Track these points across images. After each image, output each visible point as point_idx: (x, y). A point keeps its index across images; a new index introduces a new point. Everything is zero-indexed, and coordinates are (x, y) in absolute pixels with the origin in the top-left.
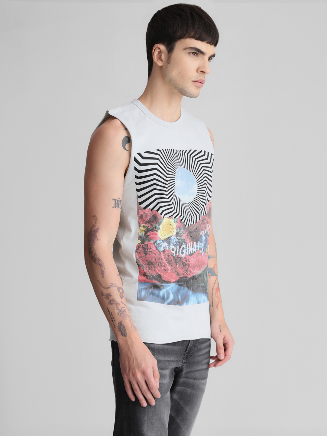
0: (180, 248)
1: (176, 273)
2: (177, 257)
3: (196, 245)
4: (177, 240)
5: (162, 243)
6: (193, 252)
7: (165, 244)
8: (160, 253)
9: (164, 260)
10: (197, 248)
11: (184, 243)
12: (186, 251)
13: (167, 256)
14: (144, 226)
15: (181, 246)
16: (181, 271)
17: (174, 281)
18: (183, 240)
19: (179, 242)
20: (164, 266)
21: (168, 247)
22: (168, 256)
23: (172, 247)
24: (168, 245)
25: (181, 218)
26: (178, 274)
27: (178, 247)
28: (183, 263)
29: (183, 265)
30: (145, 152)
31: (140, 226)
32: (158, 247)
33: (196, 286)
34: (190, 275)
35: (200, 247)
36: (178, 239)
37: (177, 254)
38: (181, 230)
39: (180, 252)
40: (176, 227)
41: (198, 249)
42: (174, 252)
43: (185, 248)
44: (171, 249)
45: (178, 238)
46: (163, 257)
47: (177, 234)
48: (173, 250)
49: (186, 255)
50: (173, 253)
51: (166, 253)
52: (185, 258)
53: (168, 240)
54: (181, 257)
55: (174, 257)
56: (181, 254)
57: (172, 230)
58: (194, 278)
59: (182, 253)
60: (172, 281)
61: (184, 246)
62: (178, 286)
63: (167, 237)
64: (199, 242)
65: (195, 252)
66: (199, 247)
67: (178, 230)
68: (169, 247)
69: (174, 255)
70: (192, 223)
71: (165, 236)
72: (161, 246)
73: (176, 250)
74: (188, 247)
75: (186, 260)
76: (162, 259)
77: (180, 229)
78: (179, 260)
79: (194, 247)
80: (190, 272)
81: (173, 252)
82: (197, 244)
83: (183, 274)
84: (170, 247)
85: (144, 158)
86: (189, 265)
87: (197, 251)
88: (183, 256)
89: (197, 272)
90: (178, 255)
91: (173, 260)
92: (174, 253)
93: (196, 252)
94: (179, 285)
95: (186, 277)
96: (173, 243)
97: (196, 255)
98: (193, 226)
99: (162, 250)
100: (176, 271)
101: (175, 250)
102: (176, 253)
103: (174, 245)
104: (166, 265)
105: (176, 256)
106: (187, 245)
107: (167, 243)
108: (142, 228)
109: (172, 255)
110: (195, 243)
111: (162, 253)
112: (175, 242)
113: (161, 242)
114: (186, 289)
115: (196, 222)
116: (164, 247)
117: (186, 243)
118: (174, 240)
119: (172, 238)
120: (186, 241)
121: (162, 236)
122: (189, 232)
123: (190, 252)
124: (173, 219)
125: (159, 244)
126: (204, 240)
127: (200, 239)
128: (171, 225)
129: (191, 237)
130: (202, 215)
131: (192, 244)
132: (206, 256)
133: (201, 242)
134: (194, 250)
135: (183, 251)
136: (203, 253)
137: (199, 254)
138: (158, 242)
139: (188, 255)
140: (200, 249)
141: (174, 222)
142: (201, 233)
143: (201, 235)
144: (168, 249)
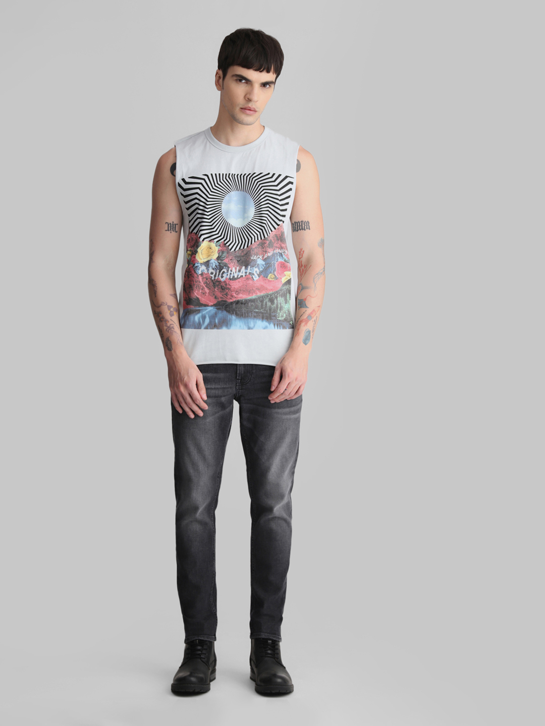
0: (220, 272)
1: (214, 296)
4: (217, 264)
6: (239, 277)
7: (203, 268)
8: (198, 276)
9: (202, 283)
10: (246, 273)
11: (224, 267)
12: (227, 275)
13: (205, 279)
14: (190, 250)
15: (222, 270)
16: (219, 295)
17: (212, 304)
18: (224, 264)
19: (220, 266)
20: (202, 289)
21: (206, 270)
22: (207, 279)
23: (211, 270)
24: (207, 269)
25: (225, 242)
26: (216, 298)
27: (218, 271)
28: (221, 287)
29: (222, 289)
30: (187, 177)
31: (187, 250)
33: (243, 311)
34: (231, 299)
35: (250, 271)
36: (219, 263)
37: (216, 278)
38: (224, 254)
39: (220, 276)
40: (219, 251)
41: (248, 274)
42: (213, 276)
43: (226, 271)
44: (210, 272)
45: (219, 261)
46: (201, 280)
47: (218, 258)
48: (212, 273)
49: (226, 278)
51: (204, 276)
52: (225, 282)
53: (207, 264)
54: (220, 281)
55: (212, 281)
56: (221, 278)
57: (212, 254)
58: (238, 302)
59: (222, 277)
60: (210, 305)
61: (225, 270)
62: (215, 309)
63: (205, 260)
64: (249, 267)
65: (242, 276)
66: (248, 271)
67: (221, 254)
68: (208, 270)
69: (213, 279)
70: (242, 248)
72: (199, 270)
73: (216, 274)
74: (231, 271)
75: (226, 284)
76: (200, 282)
77: (223, 252)
78: (217, 283)
79: (241, 272)
80: (232, 296)
81: (211, 275)
82: (246, 268)
83: (222, 298)
85: (186, 183)
86: (229, 289)
87: (245, 276)
88: (222, 280)
89: (242, 297)
90: (218, 279)
91: (211, 284)
93: (244, 276)
94: (216, 308)
95: (225, 301)
96: (212, 267)
97: (243, 280)
98: (243, 251)
99: (200, 273)
100: (214, 295)
101: (214, 273)
102: (215, 276)
103: (213, 269)
104: (204, 288)
105: (215, 279)
106: (230, 269)
107: (205, 266)
108: (188, 252)
109: (211, 279)
110: (244, 267)
111: (200, 276)
112: (214, 265)
113: (199, 265)
114: (225, 312)
115: (247, 246)
116: (202, 271)
117: (229, 268)
118: (214, 264)
119: (212, 261)
120: (229, 266)
121: (201, 259)
122: (236, 257)
123: (234, 277)
124: (215, 242)
125: (197, 266)
126: (263, 265)
127: (252, 264)
128: (210, 248)
129: (238, 261)
130: (258, 239)
131: (238, 268)
132: (269, 281)
133: (253, 267)
134: (240, 274)
135: (224, 275)
136: (256, 278)
137: (248, 279)
138: (196, 265)
139: (230, 279)
140: (250, 273)
141: (216, 246)
142: (253, 257)
143: (253, 260)
144: (206, 272)
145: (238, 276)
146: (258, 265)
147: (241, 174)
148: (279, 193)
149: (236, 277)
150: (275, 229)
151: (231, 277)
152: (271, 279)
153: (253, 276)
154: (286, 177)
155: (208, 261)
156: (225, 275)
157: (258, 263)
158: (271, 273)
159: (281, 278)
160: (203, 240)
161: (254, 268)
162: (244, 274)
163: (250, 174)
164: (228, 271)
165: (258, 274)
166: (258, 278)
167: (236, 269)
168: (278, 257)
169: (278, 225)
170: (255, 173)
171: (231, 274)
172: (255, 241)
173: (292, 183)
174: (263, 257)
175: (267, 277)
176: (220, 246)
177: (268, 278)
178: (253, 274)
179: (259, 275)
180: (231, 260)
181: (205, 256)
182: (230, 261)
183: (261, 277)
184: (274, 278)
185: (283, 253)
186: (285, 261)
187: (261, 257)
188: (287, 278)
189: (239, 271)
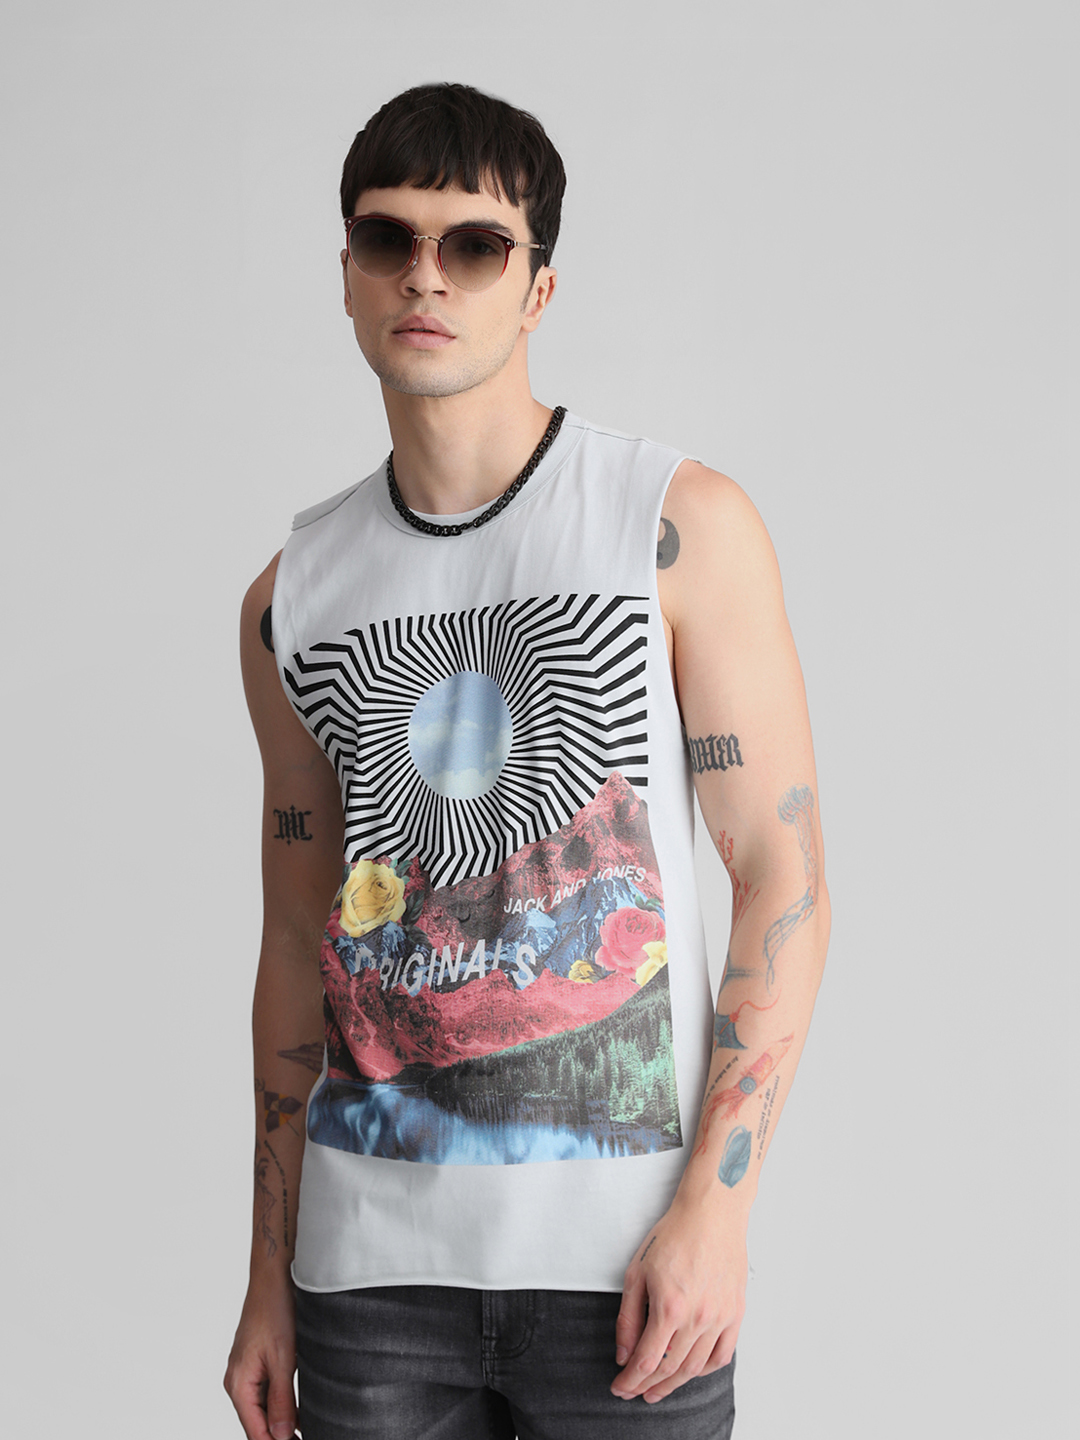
1: (393, 1048)
2: (391, 994)
3: (486, 950)
4: (404, 938)
5: (354, 948)
6: (465, 978)
7: (365, 951)
8: (351, 980)
9: (354, 1001)
10: (489, 963)
11: (418, 946)
12: (427, 974)
13: (364, 990)
15: (410, 955)
16: (409, 1044)
17: (388, 1075)
18: (417, 936)
20: (356, 1025)
21: (374, 961)
22: (370, 990)
23: (383, 960)
24: (374, 956)
26: (398, 1054)
27: (401, 959)
28: (411, 1016)
29: (414, 1023)
30: (311, 649)
32: (346, 958)
33: (488, 1099)
34: (443, 1057)
35: (504, 957)
36: (406, 933)
37: (394, 985)
38: (418, 902)
39: (404, 977)
40: (405, 891)
41: (495, 967)
42: (385, 978)
43: (421, 961)
44: (380, 967)
45: (408, 928)
46: (353, 991)
47: (405, 917)
48: (385, 970)
49: (424, 986)
50: (383, 982)
51: (365, 981)
52: (419, 998)
53: (375, 937)
54: (406, 996)
55: (382, 993)
56: (406, 985)
57: (388, 904)
58: (466, 1069)
59: (411, 981)
60: (379, 1077)
61: (419, 957)
62: (397, 1094)
63: (369, 927)
64: (500, 941)
65: (475, 976)
66: (497, 956)
67: (412, 902)
68: (377, 960)
69: (386, 988)
70: (475, 872)
71: (362, 923)
72: (354, 959)
73: (395, 969)
74: (439, 959)
75: (424, 1007)
76: (349, 999)
77: (417, 897)
78: (398, 1004)
79: (473, 959)
80: (447, 1048)
81: (382, 977)
82: (490, 947)
83: (416, 1054)
84: (381, 962)
86: (436, 1023)
87: (487, 973)
88: (413, 990)
89: (481, 1048)
90: (396, 988)
91: (381, 1005)
92: (386, 982)
93: (482, 975)
94: (401, 1090)
95: (429, 1066)
96: (389, 947)
97: (479, 990)
98: (479, 884)
99: (356, 970)
100: (393, 1043)
101: (390, 969)
102: (391, 979)
103: (392, 955)
104: (361, 1020)
105: (388, 989)
106: (434, 951)
107: (370, 947)
109: (377, 988)
110: (481, 943)
111: (354, 979)
112: (394, 942)
113: (351, 943)
114: (429, 1106)
116: (359, 962)
117: (430, 948)
118: (395, 937)
119: (389, 929)
120: (431, 940)
121: (355, 925)
122: (453, 907)
123: (447, 979)
124: (394, 863)
125: (346, 949)
126: (550, 933)
127: (507, 930)
128: (380, 885)
129: (462, 921)
130: (526, 841)
131: (461, 946)
132: (575, 987)
133: (512, 940)
134: (470, 968)
135: (415, 975)
136: (525, 978)
137: (495, 985)
138: (343, 943)
139: (435, 987)
140: (502, 964)
141: (399, 875)
142: (516, 907)
143: (510, 915)
144: (374, 967)
145: (461, 975)
146: (532, 931)
147: (463, 613)
148: (592, 666)
149: (454, 979)
150: (592, 795)
151: (440, 983)
152: (579, 981)
153: (515, 974)
154: (618, 601)
155: (379, 929)
156: (418, 974)
157: (530, 924)
158: (577, 957)
159: (632, 970)
160: (356, 859)
161: (517, 944)
162: (481, 969)
163: (499, 606)
164: (427, 959)
165: (531, 967)
166: (531, 977)
167: (453, 950)
168: (616, 894)
169: (601, 781)
170: (512, 602)
171: (437, 969)
172: (515, 849)
173: (643, 619)
174: (548, 902)
175: (566, 975)
176: (408, 873)
177: (571, 975)
178: (515, 967)
179: (536, 970)
180: (436, 919)
181: (366, 913)
182: (435, 925)
183: (544, 975)
184: (591, 975)
185: (629, 879)
186: (641, 905)
187: (540, 904)
188: (654, 967)
189: (466, 957)
